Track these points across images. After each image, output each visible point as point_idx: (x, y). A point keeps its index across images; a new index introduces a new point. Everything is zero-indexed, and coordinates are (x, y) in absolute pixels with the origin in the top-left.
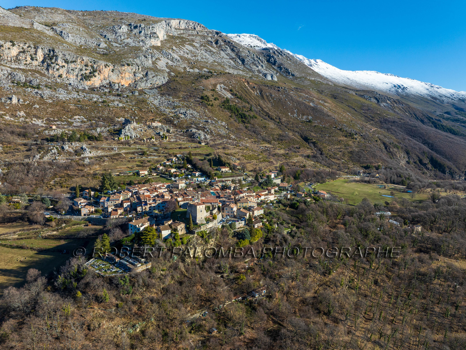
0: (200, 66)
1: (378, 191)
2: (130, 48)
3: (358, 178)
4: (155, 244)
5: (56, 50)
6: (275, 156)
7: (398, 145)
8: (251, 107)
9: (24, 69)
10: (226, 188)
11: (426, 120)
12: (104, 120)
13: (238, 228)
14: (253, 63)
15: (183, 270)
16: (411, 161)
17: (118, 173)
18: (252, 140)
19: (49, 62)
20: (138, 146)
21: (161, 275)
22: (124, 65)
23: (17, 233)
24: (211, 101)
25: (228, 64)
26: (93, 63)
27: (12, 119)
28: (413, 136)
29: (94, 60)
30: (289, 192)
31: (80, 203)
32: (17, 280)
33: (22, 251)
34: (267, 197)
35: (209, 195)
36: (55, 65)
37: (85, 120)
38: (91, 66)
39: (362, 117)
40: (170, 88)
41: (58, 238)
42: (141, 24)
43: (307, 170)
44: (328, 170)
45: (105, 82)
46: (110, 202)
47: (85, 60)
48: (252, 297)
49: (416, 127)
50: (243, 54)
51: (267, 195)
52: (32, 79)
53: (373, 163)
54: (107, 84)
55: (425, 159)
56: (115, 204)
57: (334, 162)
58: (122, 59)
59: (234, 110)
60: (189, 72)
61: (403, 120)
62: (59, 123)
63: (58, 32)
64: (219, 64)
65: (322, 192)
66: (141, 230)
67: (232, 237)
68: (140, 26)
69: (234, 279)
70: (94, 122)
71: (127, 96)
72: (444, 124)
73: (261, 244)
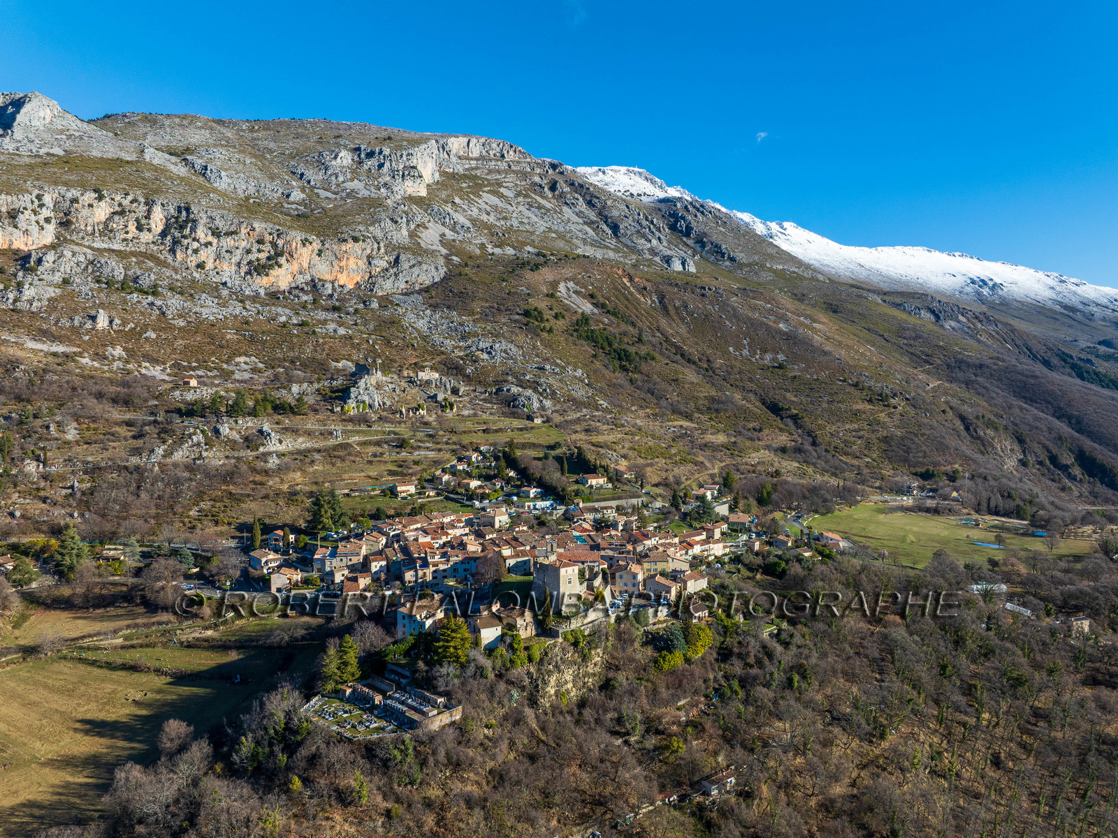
0: (518, 241)
1: (963, 533)
2: (359, 202)
3: (908, 501)
4: (468, 662)
5: (194, 208)
6: (706, 449)
7: (996, 420)
8: (640, 334)
9: (120, 251)
10: (608, 527)
11: (1055, 361)
12: (304, 366)
13: (654, 624)
14: (638, 232)
15: (534, 726)
16: (1031, 459)
17: (346, 491)
18: (648, 410)
19: (177, 234)
20: (388, 427)
21: (486, 737)
22: (345, 241)
23: (121, 633)
24: (547, 320)
25: (580, 234)
26: (275, 235)
27: (96, 364)
28: (1031, 400)
29: (278, 230)
30: (754, 536)
31: (266, 562)
32: (132, 748)
33: (136, 676)
34: (706, 547)
35: (571, 542)
36: (189, 240)
37: (261, 365)
38: (270, 242)
39: (902, 354)
40: (451, 291)
41: (219, 647)
42: (384, 149)
43: (786, 482)
44: (834, 482)
45: (301, 280)
46: (338, 559)
47: (258, 230)
48: (703, 794)
49: (1037, 377)
50: (615, 213)
51: (706, 542)
52: (139, 273)
53: (939, 464)
54: (307, 284)
55: (1065, 455)
56: (349, 563)
57: (846, 463)
58: (340, 226)
59: (601, 341)
60: (493, 254)
61: (1003, 361)
62: (200, 373)
63: (198, 167)
64: (561, 236)
65: (830, 535)
66: (427, 627)
67: (642, 646)
68: (381, 152)
69: (656, 749)
70: (282, 370)
71: (356, 311)
72: (1101, 370)
73: (711, 664)
